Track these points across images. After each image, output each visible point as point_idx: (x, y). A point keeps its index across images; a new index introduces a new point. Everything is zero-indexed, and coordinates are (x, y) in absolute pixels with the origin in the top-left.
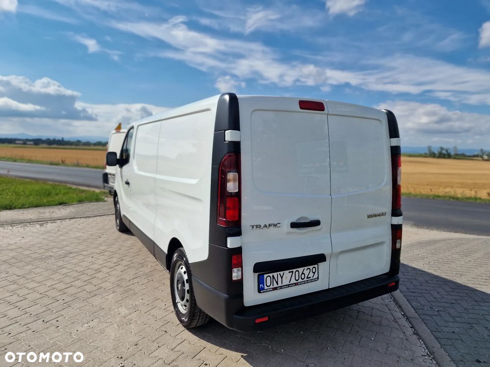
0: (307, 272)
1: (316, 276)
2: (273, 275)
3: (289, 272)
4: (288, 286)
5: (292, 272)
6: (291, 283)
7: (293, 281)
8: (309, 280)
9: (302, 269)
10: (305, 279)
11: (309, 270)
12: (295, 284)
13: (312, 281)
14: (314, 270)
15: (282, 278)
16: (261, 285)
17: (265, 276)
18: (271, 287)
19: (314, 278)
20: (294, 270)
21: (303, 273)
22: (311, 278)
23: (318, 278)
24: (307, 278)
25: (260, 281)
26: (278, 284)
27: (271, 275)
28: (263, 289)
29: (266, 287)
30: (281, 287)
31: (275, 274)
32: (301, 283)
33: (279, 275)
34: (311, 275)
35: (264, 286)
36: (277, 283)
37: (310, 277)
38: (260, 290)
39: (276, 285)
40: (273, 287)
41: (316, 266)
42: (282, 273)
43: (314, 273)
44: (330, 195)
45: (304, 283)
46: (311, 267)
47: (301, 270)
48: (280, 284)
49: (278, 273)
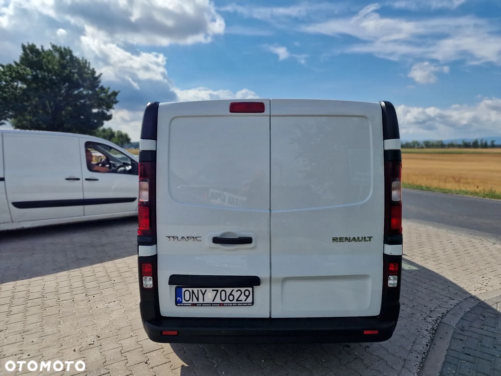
0: (236, 295)
1: (250, 300)
2: (192, 291)
3: (213, 290)
4: (211, 305)
5: (217, 291)
6: (215, 302)
7: (218, 300)
8: (239, 303)
9: (231, 289)
10: (234, 301)
11: (239, 292)
12: (220, 304)
13: (243, 305)
14: (247, 293)
15: (203, 295)
16: (178, 298)
17: (184, 290)
18: (190, 302)
19: (247, 302)
20: (220, 289)
21: (231, 294)
22: (243, 302)
23: (253, 303)
24: (237, 300)
25: (178, 294)
26: (198, 301)
27: (190, 289)
28: (181, 302)
29: (184, 301)
30: (202, 305)
31: (195, 290)
32: (228, 305)
33: (200, 291)
34: (243, 298)
35: (182, 299)
36: (198, 299)
37: (241, 301)
38: (178, 303)
39: (195, 301)
40: (192, 302)
41: (250, 289)
42: (203, 290)
43: (247, 297)
44: (270, 210)
45: (233, 305)
46: (243, 289)
47: (228, 290)
48: (201, 301)
49: (199, 289)
